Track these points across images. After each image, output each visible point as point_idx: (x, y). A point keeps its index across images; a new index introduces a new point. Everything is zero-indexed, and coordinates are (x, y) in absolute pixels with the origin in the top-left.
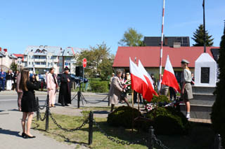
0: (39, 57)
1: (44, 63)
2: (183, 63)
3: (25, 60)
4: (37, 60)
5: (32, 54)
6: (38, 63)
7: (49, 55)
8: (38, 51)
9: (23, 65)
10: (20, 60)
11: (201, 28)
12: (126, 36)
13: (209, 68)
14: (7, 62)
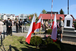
0: (22, 16)
2: (60, 18)
4: (21, 17)
7: (24, 16)
8: (22, 15)
9: (18, 18)
10: (17, 17)
11: (61, 10)
12: (43, 11)
13: (70, 21)
14: (15, 18)
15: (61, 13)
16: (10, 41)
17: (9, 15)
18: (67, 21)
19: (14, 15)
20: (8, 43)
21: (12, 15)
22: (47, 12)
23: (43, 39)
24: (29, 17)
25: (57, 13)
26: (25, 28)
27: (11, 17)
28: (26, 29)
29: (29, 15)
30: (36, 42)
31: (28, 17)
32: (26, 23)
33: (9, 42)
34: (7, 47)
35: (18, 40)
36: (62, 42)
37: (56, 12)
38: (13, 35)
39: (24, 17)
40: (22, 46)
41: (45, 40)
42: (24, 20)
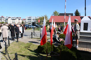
0: (29, 19)
1: (31, 21)
2: (75, 20)
3: (25, 20)
4: (29, 20)
5: (27, 19)
6: (29, 21)
7: (32, 19)
8: (29, 18)
9: (25, 22)
11: (77, 10)
12: (54, 13)
13: (88, 23)
14: (21, 21)
15: (77, 14)
16: (16, 48)
17: (14, 19)
18: (84, 23)
19: (20, 18)
20: (14, 51)
21: (17, 18)
22: (59, 14)
23: (55, 46)
24: (38, 20)
25: (72, 15)
26: (33, 33)
27: (17, 20)
28: (34, 35)
29: (38, 18)
30: (47, 49)
31: (36, 20)
32: (35, 27)
33: (14, 49)
34: (12, 56)
35: (25, 47)
36: (78, 49)
37: (70, 14)
38: (20, 42)
39: (32, 21)
40: (31, 54)
41: (58, 47)
42: (32, 24)
